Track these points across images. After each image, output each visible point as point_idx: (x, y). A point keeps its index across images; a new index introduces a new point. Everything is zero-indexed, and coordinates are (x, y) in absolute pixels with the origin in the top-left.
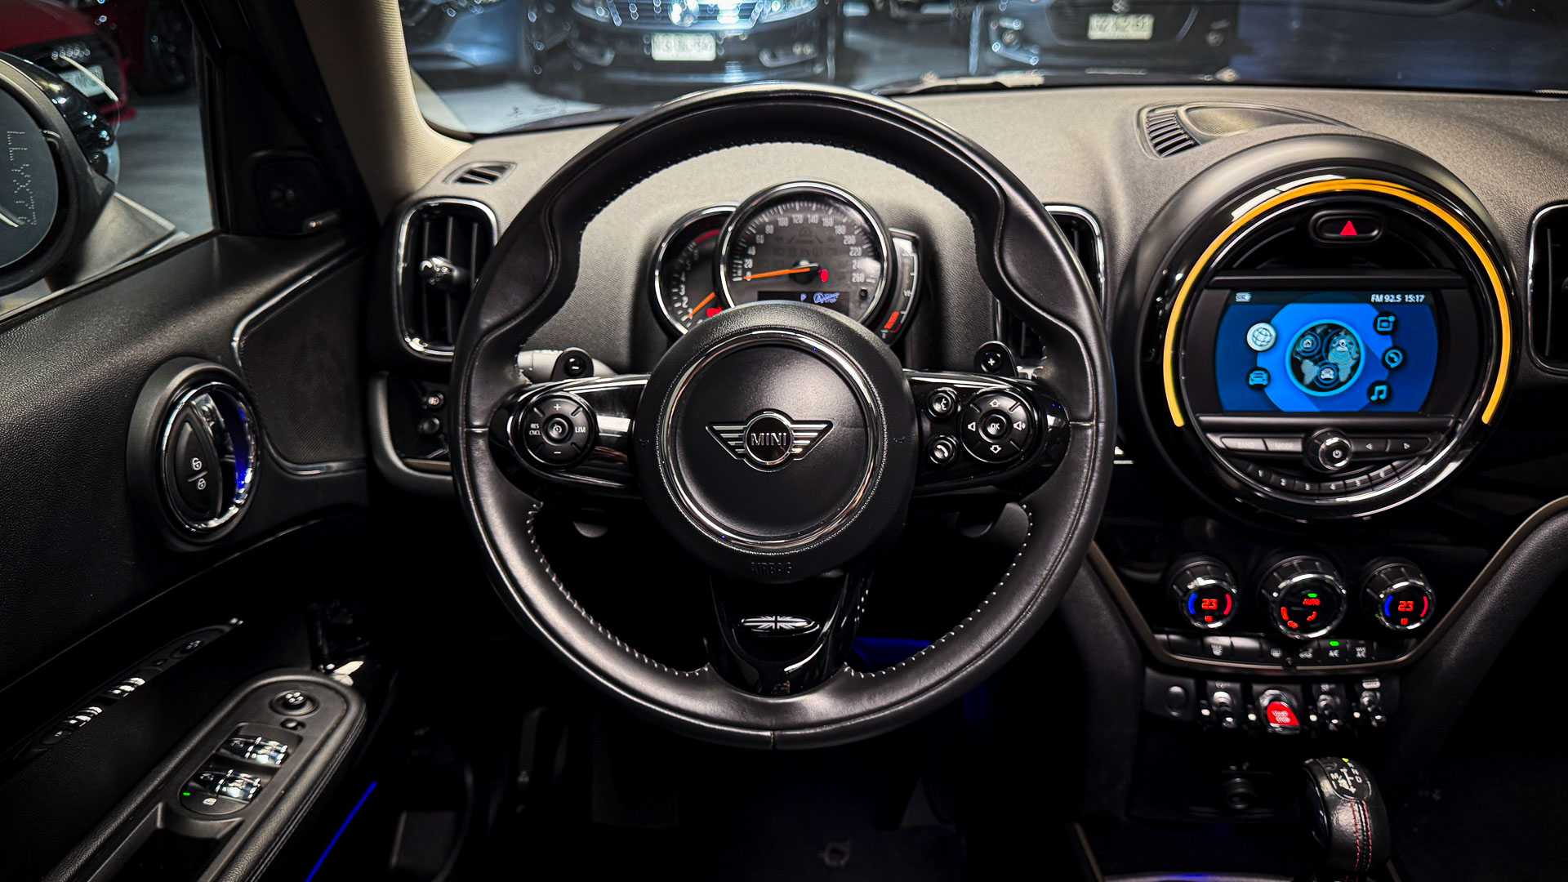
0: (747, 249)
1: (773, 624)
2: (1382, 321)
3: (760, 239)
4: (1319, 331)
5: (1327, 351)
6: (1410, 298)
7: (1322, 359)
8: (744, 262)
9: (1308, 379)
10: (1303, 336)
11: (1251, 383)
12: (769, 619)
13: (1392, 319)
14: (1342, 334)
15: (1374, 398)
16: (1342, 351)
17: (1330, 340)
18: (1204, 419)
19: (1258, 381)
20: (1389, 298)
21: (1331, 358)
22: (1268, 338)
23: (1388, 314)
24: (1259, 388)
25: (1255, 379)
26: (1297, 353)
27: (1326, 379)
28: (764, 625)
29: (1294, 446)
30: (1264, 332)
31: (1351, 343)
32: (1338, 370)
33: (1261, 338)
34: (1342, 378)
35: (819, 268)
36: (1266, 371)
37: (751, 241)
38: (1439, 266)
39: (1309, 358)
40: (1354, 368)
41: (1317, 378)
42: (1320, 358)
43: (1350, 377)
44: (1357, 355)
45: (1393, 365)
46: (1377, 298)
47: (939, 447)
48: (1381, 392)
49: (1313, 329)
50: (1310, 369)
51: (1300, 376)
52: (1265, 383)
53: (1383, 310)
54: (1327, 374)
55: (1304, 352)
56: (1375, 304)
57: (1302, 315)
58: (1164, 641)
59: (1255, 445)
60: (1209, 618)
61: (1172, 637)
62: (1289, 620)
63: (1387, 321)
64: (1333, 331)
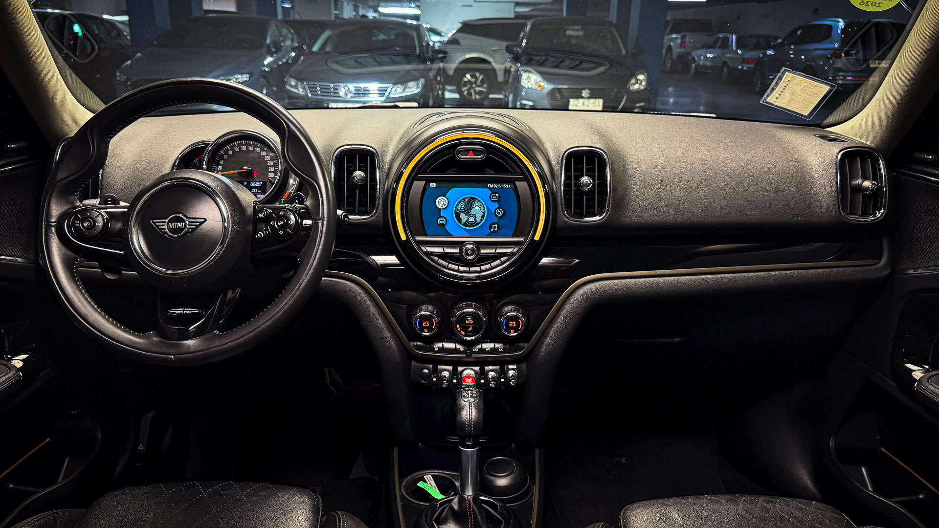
0: (219, 161)
1: (182, 312)
2: (493, 196)
3: (226, 157)
4: (466, 200)
5: (471, 209)
6: (504, 186)
7: (468, 212)
8: (218, 167)
9: (463, 221)
10: (460, 202)
11: (439, 223)
12: (181, 309)
13: (497, 195)
14: (477, 201)
15: (492, 230)
16: (477, 210)
17: (472, 204)
18: (418, 238)
19: (442, 222)
20: (495, 186)
21: (473, 212)
22: (445, 203)
23: (496, 193)
24: (442, 225)
25: (440, 221)
26: (458, 210)
27: (470, 222)
28: (178, 312)
29: (456, 251)
30: (443, 200)
31: (481, 206)
32: (476, 217)
33: (442, 203)
34: (478, 221)
35: (251, 170)
36: (445, 218)
37: (222, 158)
38: (515, 172)
39: (463, 212)
40: (483, 216)
41: (467, 221)
42: (467, 211)
43: (481, 221)
44: (484, 211)
45: (499, 216)
46: (491, 186)
47: (260, 233)
48: (495, 227)
49: (464, 199)
50: (464, 217)
51: (460, 220)
52: (445, 223)
53: (494, 191)
54: (471, 219)
55: (461, 209)
56: (490, 189)
57: (458, 193)
58: (414, 345)
59: (439, 250)
60: (426, 330)
61: (418, 343)
62: (461, 331)
63: (495, 196)
64: (472, 200)
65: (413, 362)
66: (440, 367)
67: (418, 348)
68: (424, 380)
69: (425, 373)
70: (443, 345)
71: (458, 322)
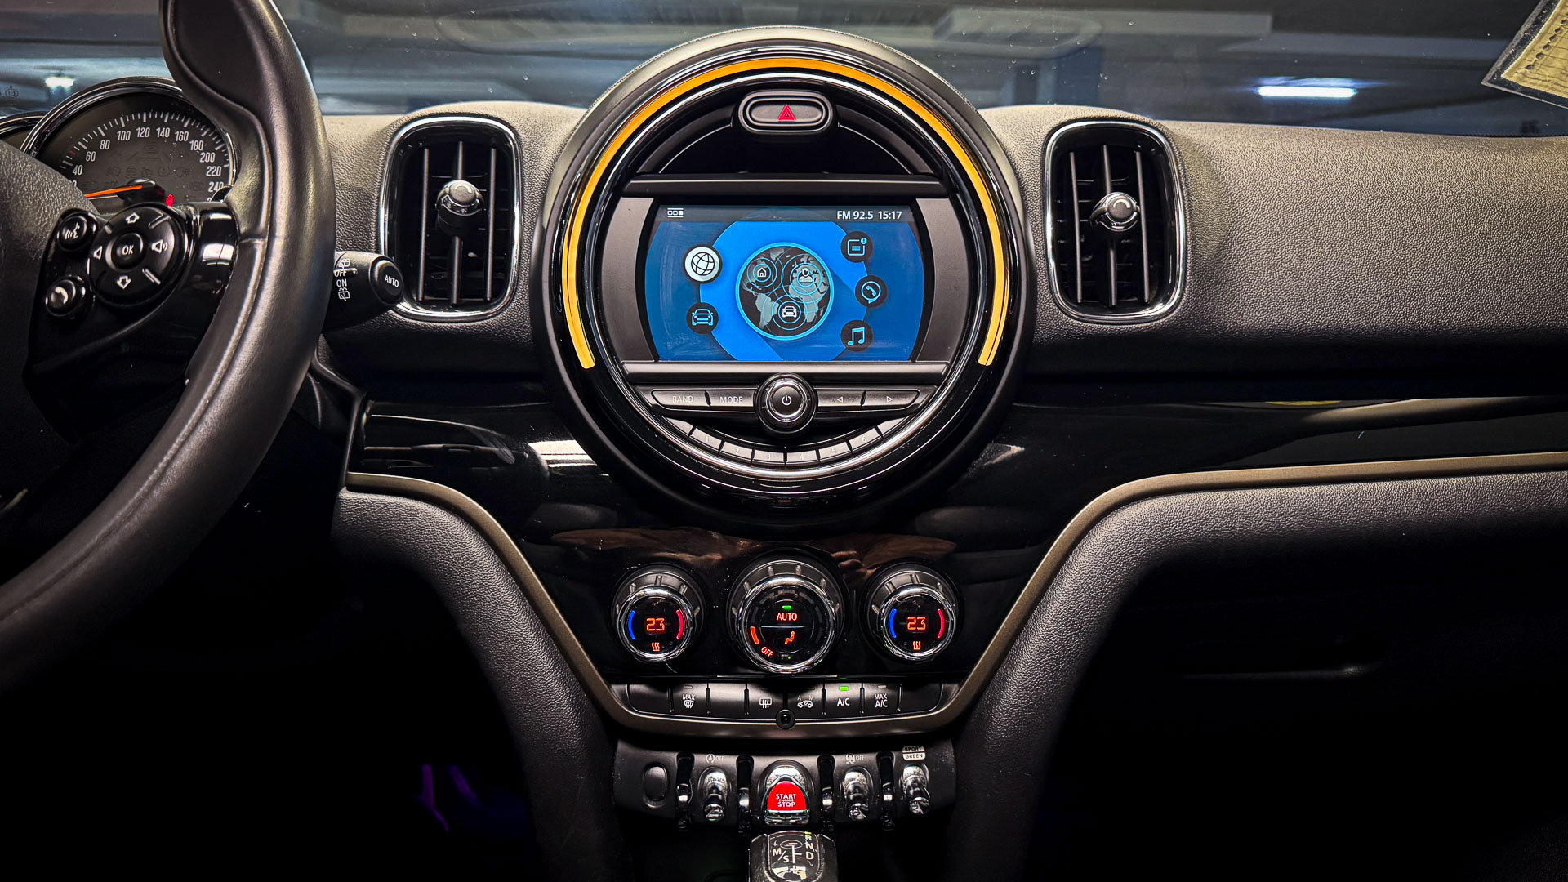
0: (72, 168)
2: (852, 244)
3: (91, 157)
4: (773, 257)
5: (787, 282)
6: (884, 214)
7: (780, 292)
9: (766, 319)
10: (754, 263)
11: (694, 324)
13: (864, 241)
14: (804, 260)
15: (851, 343)
16: (808, 287)
17: (789, 268)
18: (631, 368)
19: (702, 321)
20: (858, 215)
21: (793, 292)
22: (711, 266)
23: (860, 235)
24: (704, 330)
25: (698, 320)
26: (749, 285)
27: (785, 319)
29: (746, 401)
30: (705, 258)
31: (816, 273)
32: (802, 307)
33: (703, 264)
34: (809, 318)
36: (713, 310)
37: (79, 159)
38: (915, 171)
39: (765, 291)
40: (823, 304)
41: (776, 316)
43: (818, 317)
44: (826, 288)
45: (871, 301)
46: (845, 215)
47: (59, 290)
48: (858, 336)
49: (767, 253)
50: (767, 307)
51: (755, 315)
52: (711, 324)
53: (854, 231)
54: (790, 313)
55: (758, 283)
56: (842, 223)
57: (751, 237)
58: (623, 694)
59: (694, 400)
60: (655, 646)
61: (634, 687)
62: (761, 645)
63: (859, 244)
64: (794, 256)
65: (621, 747)
66: (700, 759)
67: (633, 700)
68: (650, 798)
69: (657, 779)
70: (708, 690)
71: (753, 622)
